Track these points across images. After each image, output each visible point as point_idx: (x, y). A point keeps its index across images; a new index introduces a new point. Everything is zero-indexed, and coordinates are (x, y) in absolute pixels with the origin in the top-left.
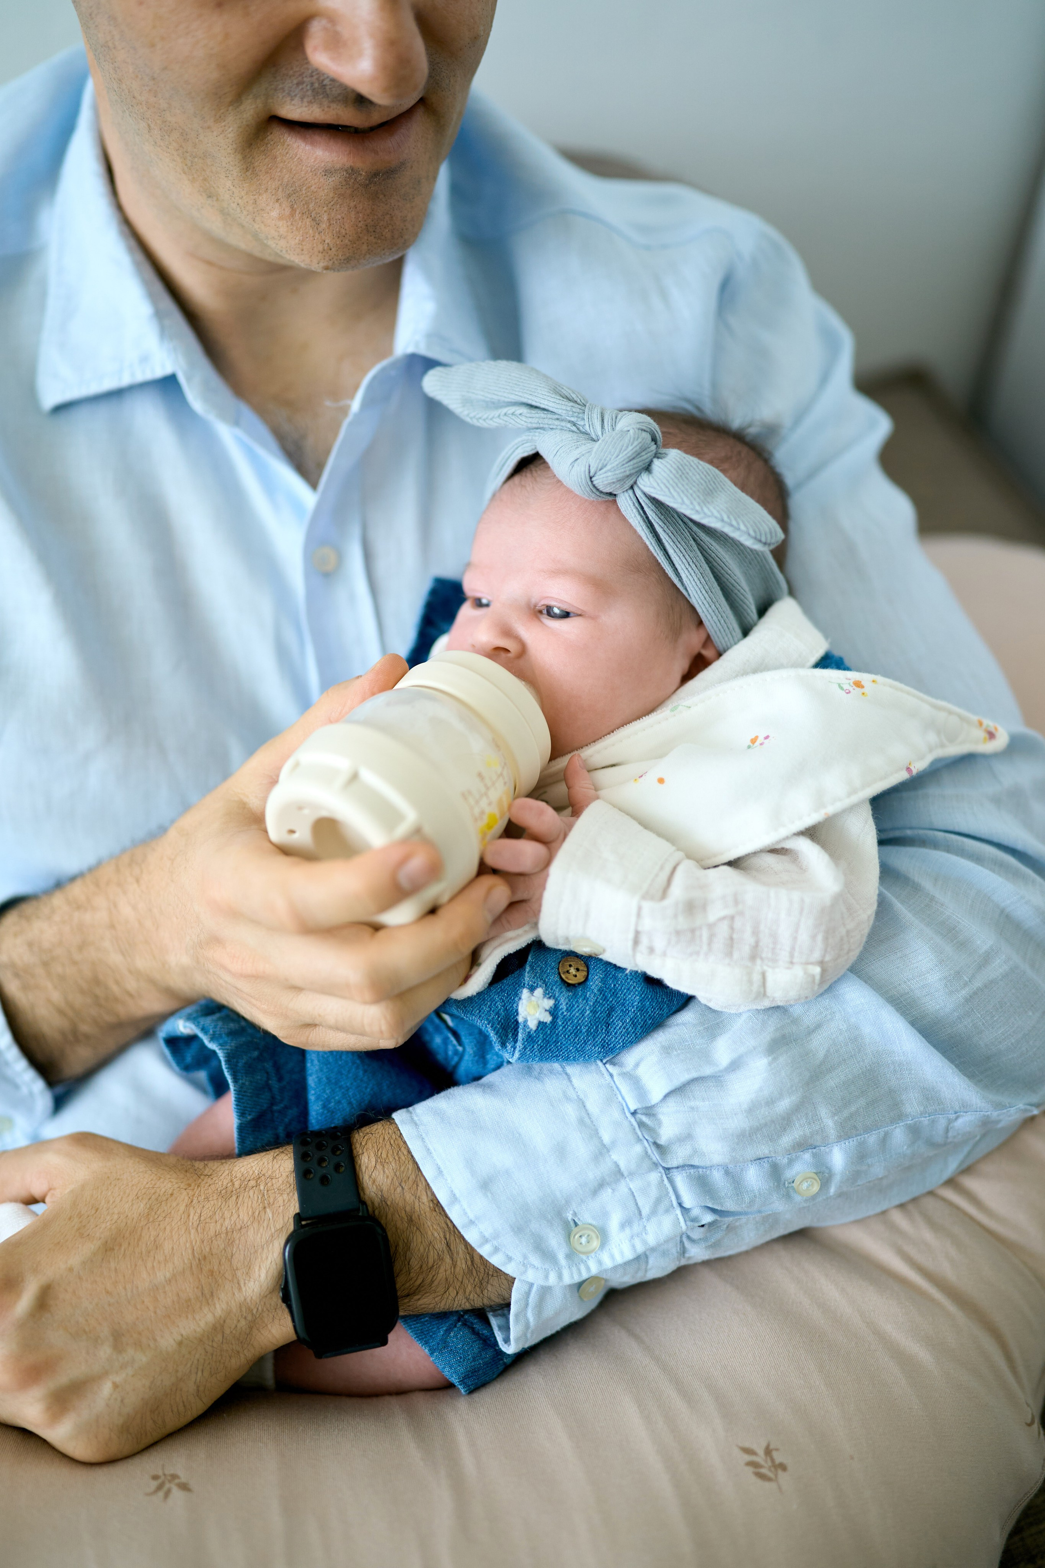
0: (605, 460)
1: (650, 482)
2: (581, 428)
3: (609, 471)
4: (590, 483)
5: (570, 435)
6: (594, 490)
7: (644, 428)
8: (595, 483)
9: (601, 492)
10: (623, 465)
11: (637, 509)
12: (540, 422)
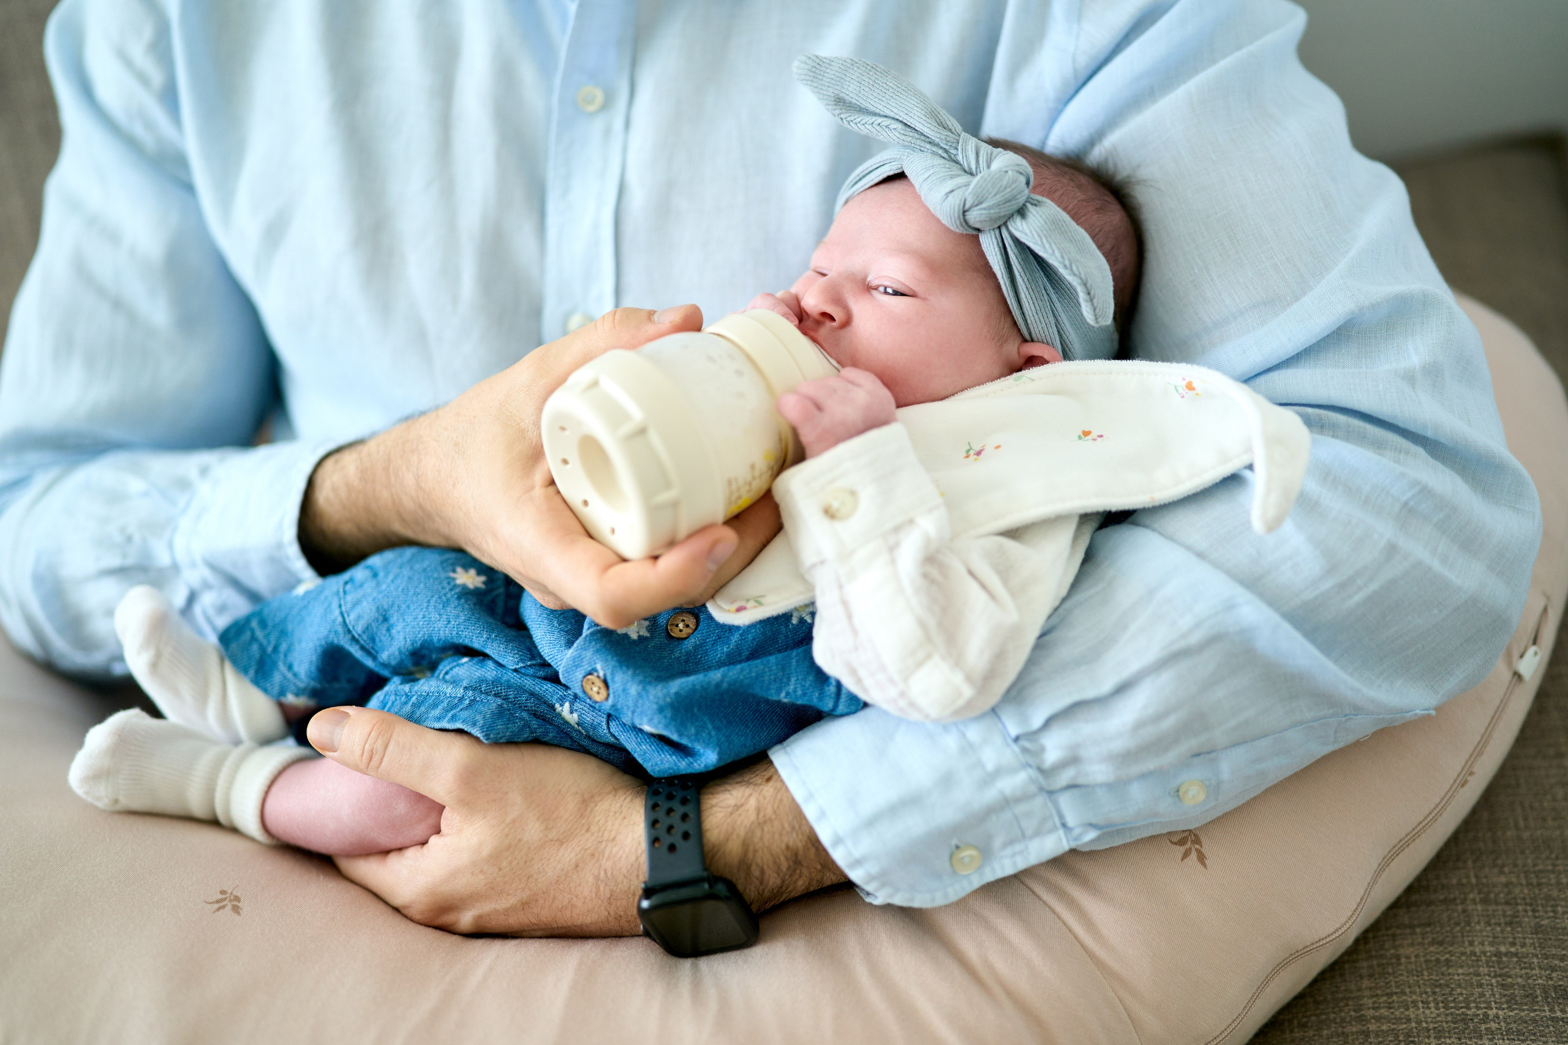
0: (982, 197)
1: (1023, 228)
2: (953, 156)
3: (985, 209)
4: (962, 217)
5: (943, 161)
6: (964, 224)
7: (1021, 171)
8: (967, 217)
9: (970, 226)
10: (999, 205)
11: (1000, 248)
12: (912, 141)
